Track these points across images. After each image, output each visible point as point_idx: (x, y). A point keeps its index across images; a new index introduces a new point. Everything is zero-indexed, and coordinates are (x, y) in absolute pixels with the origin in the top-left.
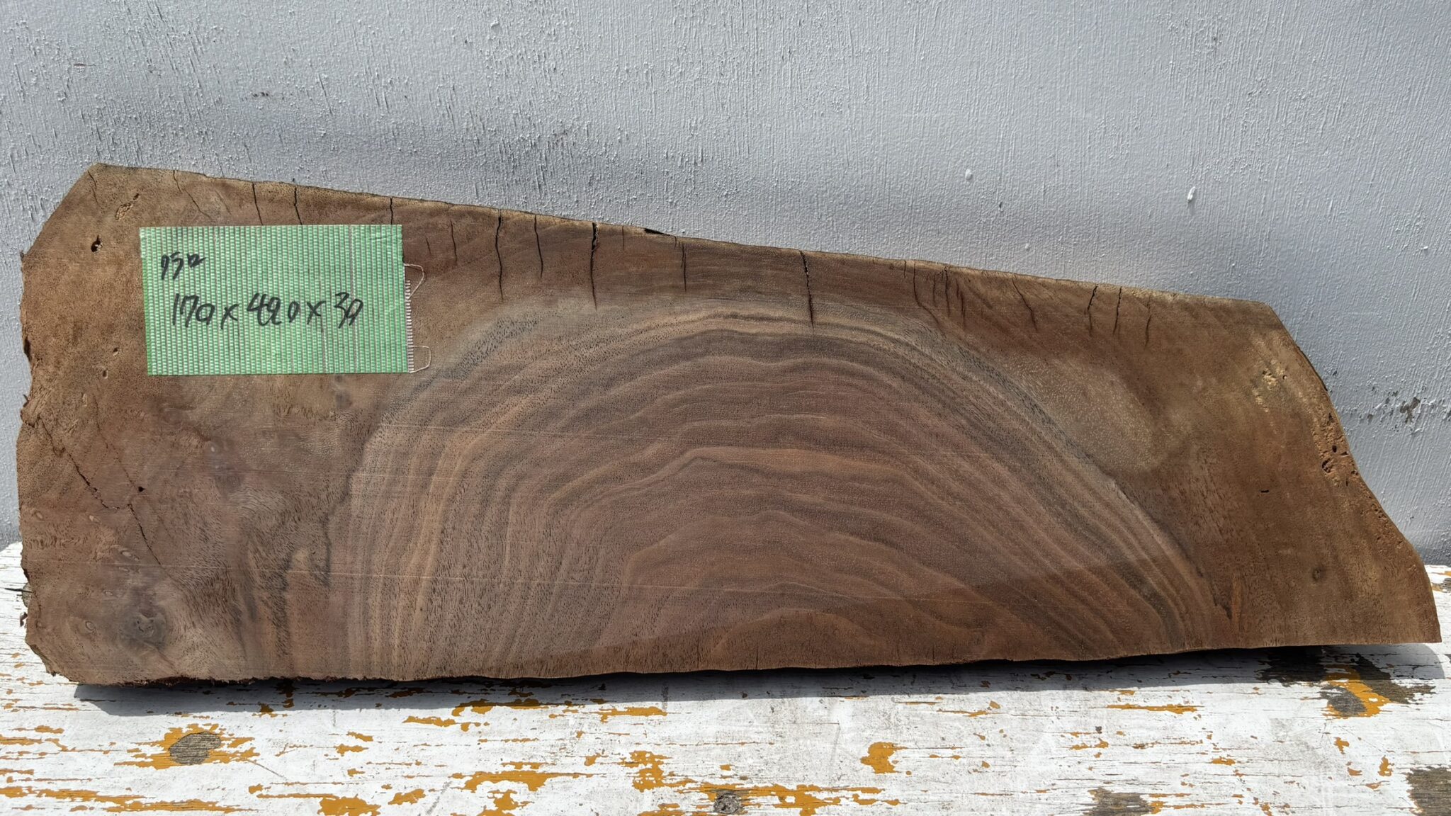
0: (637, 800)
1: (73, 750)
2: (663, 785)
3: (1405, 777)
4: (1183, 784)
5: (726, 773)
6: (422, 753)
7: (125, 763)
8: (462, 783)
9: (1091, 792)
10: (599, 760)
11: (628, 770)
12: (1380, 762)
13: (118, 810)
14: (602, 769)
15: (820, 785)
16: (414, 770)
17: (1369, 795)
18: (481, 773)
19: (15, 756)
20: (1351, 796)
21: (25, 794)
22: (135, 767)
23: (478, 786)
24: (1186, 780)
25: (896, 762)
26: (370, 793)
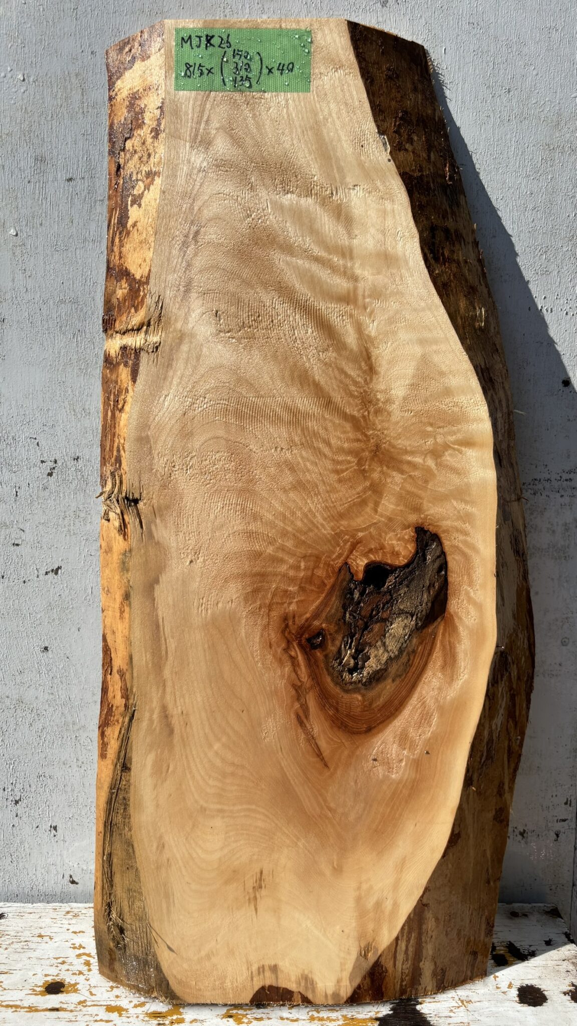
1: (9, 989)
3: (517, 989)
12: (508, 983)
13: (30, 1012)
17: (502, 996)
22: (33, 996)
26: (124, 1003)
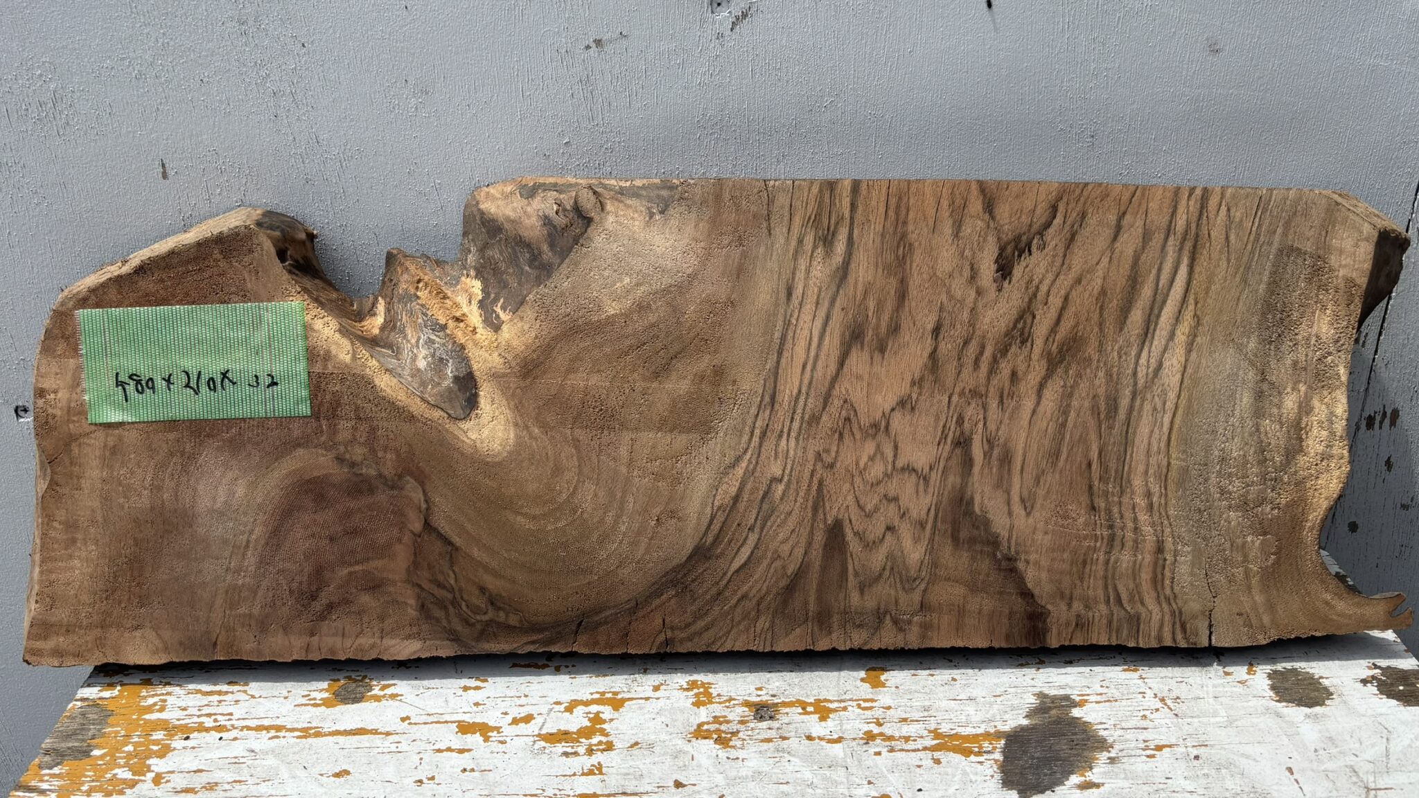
0: (695, 714)
1: (260, 697)
2: (714, 703)
3: (1266, 675)
4: (1102, 686)
5: (759, 693)
6: (527, 690)
7: (302, 705)
8: (562, 708)
9: (1034, 695)
10: (662, 687)
11: (686, 693)
13: (305, 737)
14: (667, 694)
15: (831, 698)
16: (523, 701)
17: (1239, 689)
18: (575, 700)
19: (216, 703)
20: (1226, 689)
21: (230, 730)
22: (310, 708)
23: (574, 710)
24: (1104, 684)
25: (887, 680)
26: (492, 718)
